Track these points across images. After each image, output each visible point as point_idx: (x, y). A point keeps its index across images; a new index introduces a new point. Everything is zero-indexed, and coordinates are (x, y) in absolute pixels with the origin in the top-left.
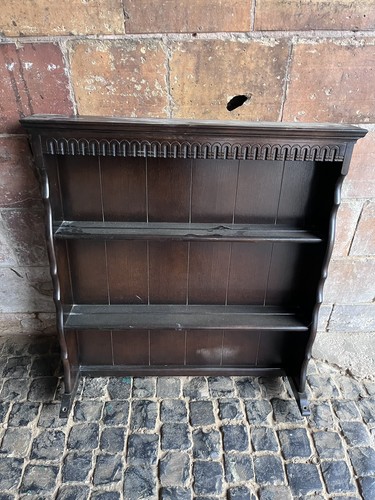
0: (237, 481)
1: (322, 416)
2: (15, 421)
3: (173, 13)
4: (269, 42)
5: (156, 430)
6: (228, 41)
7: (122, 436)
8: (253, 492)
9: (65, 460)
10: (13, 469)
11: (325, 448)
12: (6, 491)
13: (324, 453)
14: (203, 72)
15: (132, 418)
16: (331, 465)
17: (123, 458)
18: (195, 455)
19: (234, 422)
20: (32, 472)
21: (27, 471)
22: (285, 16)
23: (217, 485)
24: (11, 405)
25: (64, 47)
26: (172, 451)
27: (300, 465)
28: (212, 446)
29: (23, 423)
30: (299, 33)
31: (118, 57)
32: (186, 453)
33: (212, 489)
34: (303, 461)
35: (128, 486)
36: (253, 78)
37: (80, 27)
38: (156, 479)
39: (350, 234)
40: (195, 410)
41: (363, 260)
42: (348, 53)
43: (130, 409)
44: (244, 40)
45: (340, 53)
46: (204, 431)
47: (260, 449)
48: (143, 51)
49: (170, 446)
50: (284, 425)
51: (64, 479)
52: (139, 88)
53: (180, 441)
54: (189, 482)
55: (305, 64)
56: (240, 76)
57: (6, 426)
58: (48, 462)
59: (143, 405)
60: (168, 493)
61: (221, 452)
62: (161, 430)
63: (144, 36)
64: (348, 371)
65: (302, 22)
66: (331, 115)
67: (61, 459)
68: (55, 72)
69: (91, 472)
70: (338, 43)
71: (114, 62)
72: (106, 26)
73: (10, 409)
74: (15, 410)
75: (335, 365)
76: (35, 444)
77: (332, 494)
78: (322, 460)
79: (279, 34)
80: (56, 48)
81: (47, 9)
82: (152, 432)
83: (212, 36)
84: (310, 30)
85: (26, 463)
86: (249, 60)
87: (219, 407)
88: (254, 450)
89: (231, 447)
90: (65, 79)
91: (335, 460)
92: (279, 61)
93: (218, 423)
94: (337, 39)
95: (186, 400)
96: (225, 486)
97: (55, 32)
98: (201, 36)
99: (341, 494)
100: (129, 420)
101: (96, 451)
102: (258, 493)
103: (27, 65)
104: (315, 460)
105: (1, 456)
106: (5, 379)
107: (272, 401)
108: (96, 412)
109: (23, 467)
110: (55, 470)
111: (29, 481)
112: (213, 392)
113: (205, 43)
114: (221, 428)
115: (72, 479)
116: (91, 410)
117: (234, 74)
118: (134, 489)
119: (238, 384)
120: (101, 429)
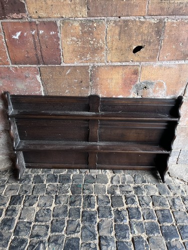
0: (137, 233)
1: (177, 203)
2: (27, 204)
3: (110, 7)
4: (154, 20)
5: (95, 209)
6: (135, 20)
7: (79, 211)
8: (145, 239)
9: (52, 222)
10: (26, 227)
11: (180, 218)
12: (24, 237)
13: (179, 221)
14: (122, 35)
15: (83, 203)
16: (183, 226)
17: (80, 222)
18: (115, 221)
19: (133, 206)
20: (36, 228)
21: (33, 228)
22: (162, 9)
23: (127, 235)
24: (24, 196)
25: (59, 23)
26: (104, 219)
27: (168, 226)
28: (124, 217)
29: (31, 205)
30: (168, 17)
31: (83, 28)
32: (111, 220)
33: (125, 237)
34: (169, 224)
35: (84, 235)
36: (146, 38)
37: (67, 14)
38: (97, 232)
40: (114, 200)
43: (82, 199)
44: (142, 19)
45: (187, 26)
46: (119, 210)
47: (147, 219)
48: (95, 25)
49: (103, 217)
50: (158, 208)
51: (52, 231)
52: (92, 42)
53: (107, 215)
54: (113, 234)
55: (171, 31)
56: (140, 37)
57: (22, 206)
58: (44, 224)
59: (89, 197)
60: (103, 238)
61: (128, 220)
62: (98, 209)
63: (96, 18)
65: (170, 11)
66: (182, 55)
67: (50, 222)
68: (54, 35)
69: (65, 228)
70: (186, 21)
71: (81, 30)
72: (79, 13)
73: (24, 198)
74: (26, 199)
75: (182, 180)
76: (37, 215)
77: (184, 241)
78: (178, 224)
79: (159, 17)
80: (55, 24)
81: (52, 5)
82: (93, 210)
83: (128, 18)
84: (173, 15)
85: (33, 224)
86: (145, 29)
87: (126, 199)
88: (144, 219)
89: (133, 218)
90: (58, 39)
91: (184, 224)
92: (159, 29)
93: (125, 206)
94: (186, 19)
95: (109, 195)
96: (131, 236)
97: (55, 16)
98: (122, 18)
100: (82, 204)
101: (67, 218)
102: (148, 239)
103: (41, 32)
104: (175, 224)
105: (20, 220)
106: (21, 185)
107: (151, 196)
108: (66, 200)
109: (32, 226)
110: (47, 227)
111: (35, 233)
112: (122, 192)
113: (125, 21)
114: (127, 209)
115: (56, 231)
116: (63, 199)
117: (137, 35)
118: (86, 236)
119: (135, 188)
120: (69, 208)
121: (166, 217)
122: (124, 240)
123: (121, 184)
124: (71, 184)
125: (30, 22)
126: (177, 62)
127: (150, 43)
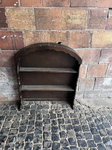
0: (62, 130)
1: (82, 116)
2: (7, 120)
3: (45, 26)
4: (65, 32)
6: (57, 31)
7: (34, 122)
8: (66, 132)
9: (20, 128)
10: (7, 130)
11: (83, 122)
12: (5, 135)
14: (52, 38)
15: (36, 118)
16: (84, 126)
17: (34, 126)
18: (52, 125)
19: (61, 118)
20: (12, 130)
21: (10, 130)
22: (67, 27)
25: (23, 32)
28: (56, 123)
29: (9, 120)
30: (71, 30)
31: (34, 34)
32: (50, 125)
33: (56, 132)
34: (78, 125)
35: (36, 132)
36: (62, 39)
37: (27, 28)
38: (43, 131)
39: (86, 73)
40: (52, 116)
41: (89, 79)
42: (80, 34)
43: (36, 116)
44: (60, 31)
45: (79, 34)
46: (54, 120)
47: (67, 123)
48: (39, 33)
49: (46, 123)
50: (73, 118)
51: (20, 131)
52: (38, 40)
53: (48, 122)
54: (50, 131)
55: (72, 36)
56: (59, 38)
57: (4, 121)
58: (16, 128)
59: (39, 115)
60: (45, 133)
61: (58, 124)
62: (44, 120)
63: (40, 30)
64: (88, 107)
65: (71, 28)
66: (79, 46)
68: (21, 37)
69: (26, 130)
70: (78, 32)
72: (32, 28)
73: (5, 117)
74: (7, 118)
75: (85, 106)
76: (12, 125)
77: (84, 132)
78: (82, 125)
79: (67, 30)
80: (22, 32)
81: (20, 25)
82: (41, 121)
83: (54, 31)
84: (73, 29)
85: (10, 129)
86: (61, 35)
87: (58, 115)
88: (66, 124)
89: (60, 123)
90: (23, 39)
92: (67, 35)
93: (57, 118)
95: (50, 114)
96: (59, 131)
97: (21, 29)
98: (51, 31)
99: (87, 132)
101: (28, 125)
102: (67, 132)
103: (15, 36)
104: (80, 125)
105: (4, 127)
106: (4, 111)
107: (70, 114)
108: (27, 117)
109: (9, 130)
110: (17, 130)
111: (11, 132)
112: (56, 112)
113: (52, 32)
114: (58, 120)
115: (22, 131)
116: (26, 117)
117: (58, 38)
118: (37, 133)
119: (62, 110)
120: (29, 121)
121: (76, 122)
122: (56, 133)
123: (56, 109)
124: (30, 110)
125: (10, 32)
126: (77, 49)
127: (64, 41)
